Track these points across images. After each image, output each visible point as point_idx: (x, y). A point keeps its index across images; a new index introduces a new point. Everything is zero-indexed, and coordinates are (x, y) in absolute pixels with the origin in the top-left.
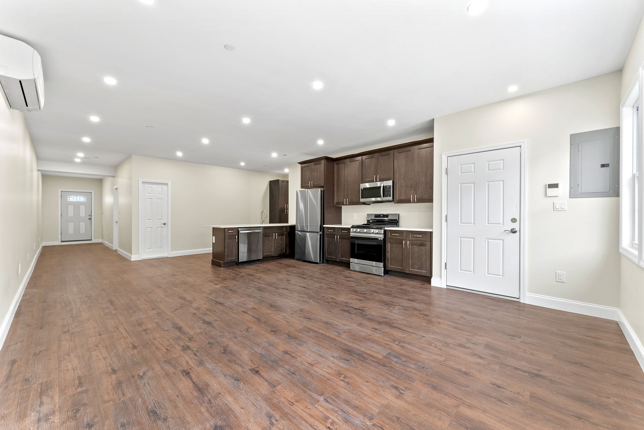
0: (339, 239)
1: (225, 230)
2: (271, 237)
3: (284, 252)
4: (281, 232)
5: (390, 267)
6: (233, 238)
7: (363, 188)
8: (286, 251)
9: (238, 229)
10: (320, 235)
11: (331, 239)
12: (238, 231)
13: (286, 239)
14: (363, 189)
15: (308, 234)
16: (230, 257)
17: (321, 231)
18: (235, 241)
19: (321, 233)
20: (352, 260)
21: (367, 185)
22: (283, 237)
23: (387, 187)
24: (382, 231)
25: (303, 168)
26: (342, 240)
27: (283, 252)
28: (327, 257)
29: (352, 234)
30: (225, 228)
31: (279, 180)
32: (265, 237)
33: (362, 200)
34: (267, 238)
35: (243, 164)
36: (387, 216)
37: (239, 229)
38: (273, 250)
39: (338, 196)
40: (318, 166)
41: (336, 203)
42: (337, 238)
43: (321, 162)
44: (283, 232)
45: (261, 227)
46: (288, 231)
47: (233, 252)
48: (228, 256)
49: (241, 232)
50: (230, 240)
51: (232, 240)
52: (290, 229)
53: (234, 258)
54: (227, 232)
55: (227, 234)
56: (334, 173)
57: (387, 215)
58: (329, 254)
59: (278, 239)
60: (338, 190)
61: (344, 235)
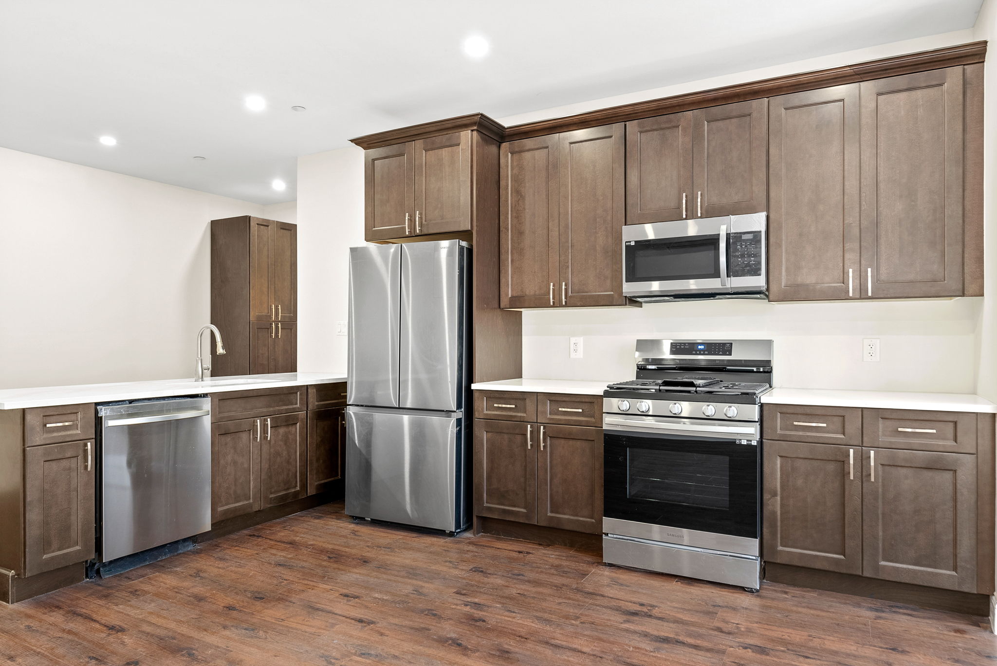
0: (545, 441)
1: (29, 417)
2: (244, 436)
3: (298, 488)
4: (287, 411)
5: (788, 552)
6: (68, 455)
7: (636, 242)
8: (304, 486)
9: (96, 412)
10: (459, 421)
11: (506, 436)
12: (99, 421)
13: (304, 439)
14: (633, 244)
15: (406, 418)
16: (55, 545)
17: (459, 406)
18: (81, 469)
19: (460, 414)
20: (608, 523)
21: (650, 232)
22: (292, 429)
23: (744, 237)
24: (753, 412)
25: (374, 160)
26: (556, 442)
27: (293, 490)
28: (489, 509)
29: (610, 423)
30: (24, 410)
31: (250, 217)
32: (223, 438)
33: (629, 288)
34: (228, 439)
35: (108, 141)
36: (725, 347)
37: (103, 412)
38: (255, 487)
39: (518, 270)
40: (445, 153)
41: (512, 297)
42: (535, 433)
43: (459, 137)
44: (294, 410)
45: (205, 395)
46: (310, 407)
47: (73, 518)
48: (45, 544)
49: (112, 423)
50: (54, 465)
51: (65, 463)
52: (320, 399)
53: (78, 548)
54: (38, 429)
55: (37, 438)
56: (502, 183)
57: (724, 344)
58: (498, 495)
59: (273, 442)
60: (519, 251)
61: (568, 423)
